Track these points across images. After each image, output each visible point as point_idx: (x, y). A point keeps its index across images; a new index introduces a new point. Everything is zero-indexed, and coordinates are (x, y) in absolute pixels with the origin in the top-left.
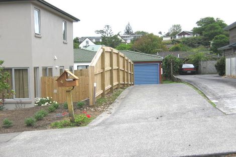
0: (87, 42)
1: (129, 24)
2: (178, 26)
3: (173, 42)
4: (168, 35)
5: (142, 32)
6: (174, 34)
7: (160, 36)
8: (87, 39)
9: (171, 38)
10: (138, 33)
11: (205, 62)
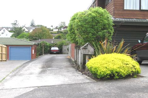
0: (4, 31)
1: (33, 20)
2: (64, 23)
3: (58, 32)
4: (56, 28)
5: (41, 26)
6: (60, 28)
7: (52, 28)
8: (4, 29)
9: (59, 30)
10: (38, 26)
11: (66, 46)
